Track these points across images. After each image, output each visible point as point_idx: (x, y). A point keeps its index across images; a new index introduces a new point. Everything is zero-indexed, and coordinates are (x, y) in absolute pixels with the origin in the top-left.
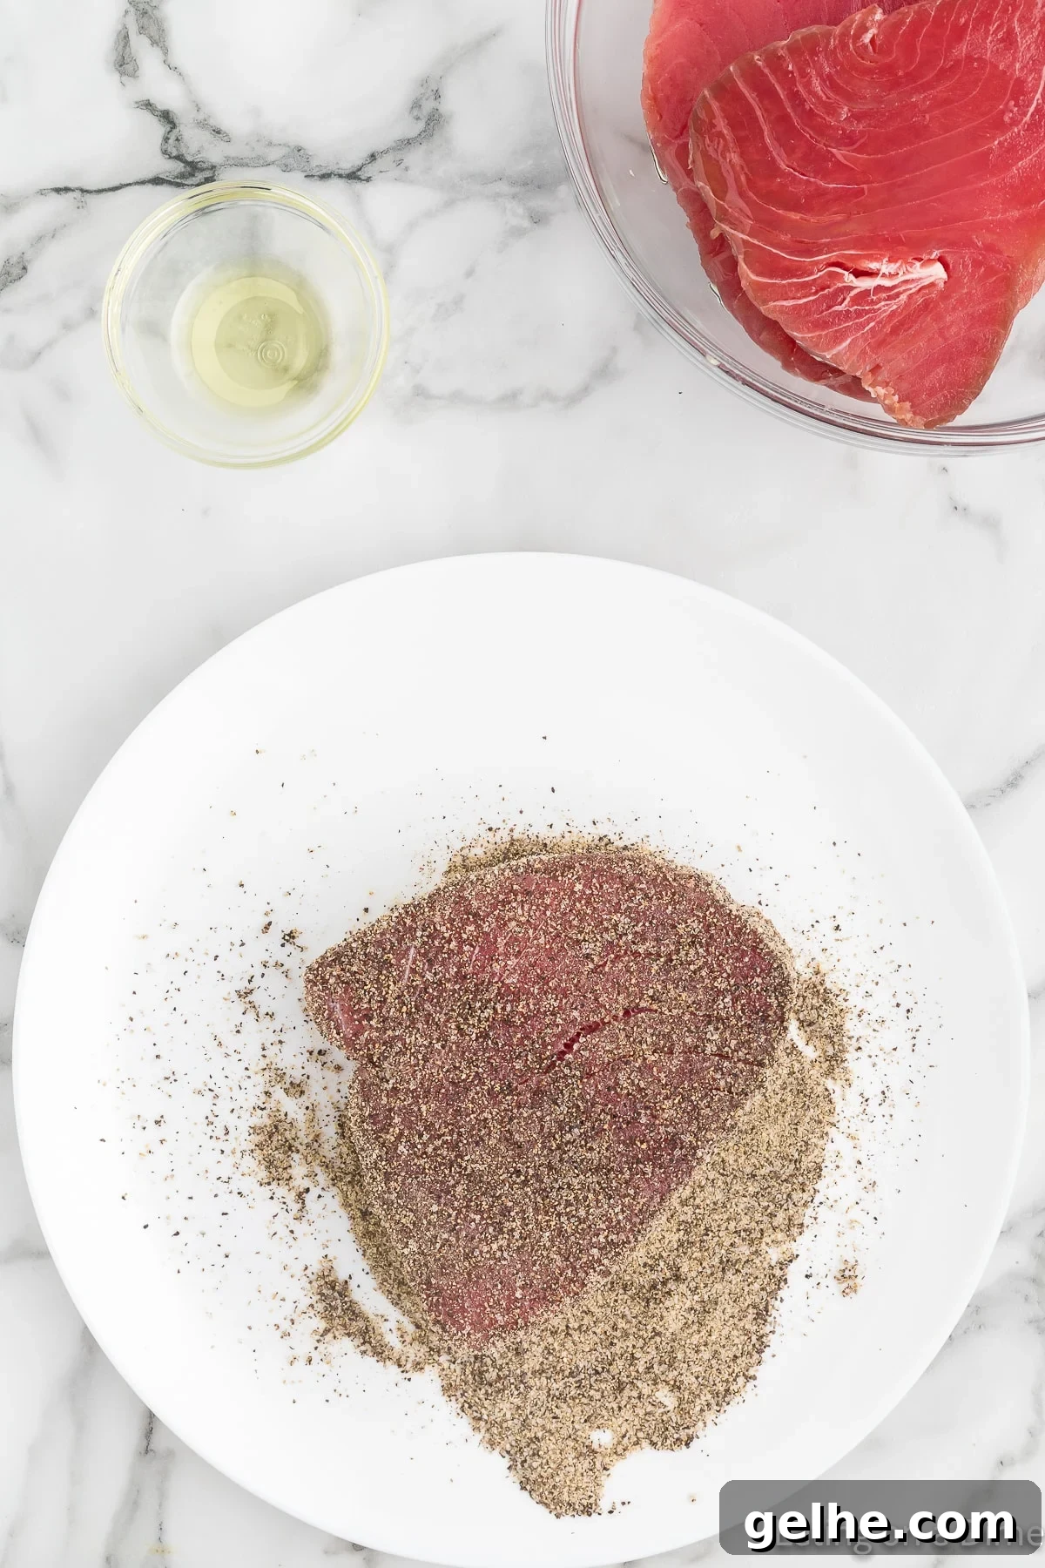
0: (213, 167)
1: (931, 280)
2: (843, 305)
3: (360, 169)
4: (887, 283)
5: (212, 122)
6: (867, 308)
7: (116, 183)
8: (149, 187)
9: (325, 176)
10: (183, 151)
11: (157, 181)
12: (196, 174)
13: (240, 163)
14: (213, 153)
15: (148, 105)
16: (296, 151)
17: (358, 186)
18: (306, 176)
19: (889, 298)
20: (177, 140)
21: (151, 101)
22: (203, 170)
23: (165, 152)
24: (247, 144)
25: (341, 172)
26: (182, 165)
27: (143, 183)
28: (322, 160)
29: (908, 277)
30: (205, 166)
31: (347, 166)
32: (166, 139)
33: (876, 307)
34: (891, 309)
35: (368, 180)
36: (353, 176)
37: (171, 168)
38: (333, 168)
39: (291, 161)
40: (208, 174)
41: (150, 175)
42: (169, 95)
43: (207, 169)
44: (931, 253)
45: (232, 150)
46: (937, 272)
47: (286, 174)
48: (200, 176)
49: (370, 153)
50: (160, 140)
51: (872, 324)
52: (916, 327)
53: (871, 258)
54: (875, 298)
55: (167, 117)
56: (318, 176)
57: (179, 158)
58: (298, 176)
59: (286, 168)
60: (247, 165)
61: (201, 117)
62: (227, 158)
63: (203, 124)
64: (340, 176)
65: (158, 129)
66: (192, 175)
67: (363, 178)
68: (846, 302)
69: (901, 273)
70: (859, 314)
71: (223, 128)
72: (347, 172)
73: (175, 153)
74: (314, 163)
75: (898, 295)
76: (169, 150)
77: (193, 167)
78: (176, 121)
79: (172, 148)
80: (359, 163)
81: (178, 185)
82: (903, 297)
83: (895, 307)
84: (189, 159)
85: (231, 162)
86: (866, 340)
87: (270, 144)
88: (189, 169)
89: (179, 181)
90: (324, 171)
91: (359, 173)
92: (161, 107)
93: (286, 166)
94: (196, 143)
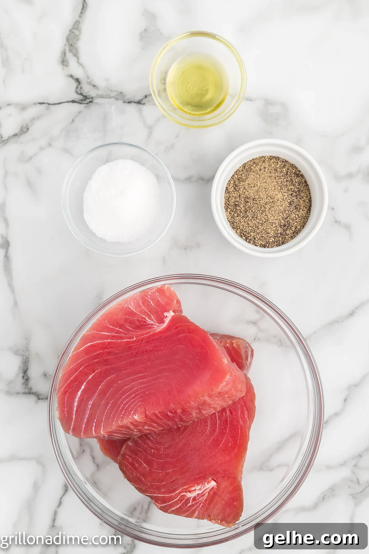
0: (92, 98)
1: (212, 487)
2: (190, 503)
3: (141, 100)
4: (200, 492)
5: (93, 83)
6: (198, 501)
7: (60, 102)
8: (71, 104)
9: (130, 102)
10: (83, 92)
11: (73, 102)
12: (87, 100)
13: (102, 97)
14: (92, 93)
15: (71, 76)
16: (120, 93)
17: (141, 106)
18: (124, 102)
19: (203, 496)
20: (81, 88)
21: (73, 75)
22: (89, 98)
23: (76, 92)
24: (104, 90)
25: (135, 101)
26: (82, 96)
27: (69, 102)
28: (129, 97)
29: (205, 488)
30: (90, 97)
31: (137, 99)
32: (77, 88)
33: (200, 500)
34: (205, 498)
35: (144, 104)
36: (139, 103)
37: (78, 97)
38: (133, 100)
39: (118, 97)
40: (90, 100)
41: (71, 100)
42: (79, 73)
43: (90, 98)
44: (208, 479)
45: (100, 92)
46: (213, 484)
47: (116, 101)
48: (88, 101)
49: (145, 95)
50: (75, 88)
51: (202, 505)
52: (215, 501)
53: (192, 487)
54: (198, 498)
55: (77, 80)
56: (128, 102)
57: (81, 94)
58: (121, 102)
59: (117, 99)
60: (104, 97)
61: (89, 81)
62: (97, 95)
63: (89, 83)
64: (135, 102)
65: (75, 84)
66: (85, 100)
67: (142, 103)
68: (191, 502)
69: (202, 488)
70: (196, 504)
71: (96, 85)
72: (137, 101)
73: (80, 93)
74: (126, 98)
75: (205, 494)
76: (78, 91)
77: (86, 97)
78: (80, 82)
79: (79, 91)
80: (141, 98)
81: (80, 103)
82: (207, 494)
83: (206, 498)
84: (84, 95)
85: (99, 96)
86: (202, 510)
87: (112, 91)
88: (84, 98)
89: (81, 102)
90: (129, 100)
91: (141, 102)
92: (76, 77)
93: (117, 98)
94: (87, 89)
